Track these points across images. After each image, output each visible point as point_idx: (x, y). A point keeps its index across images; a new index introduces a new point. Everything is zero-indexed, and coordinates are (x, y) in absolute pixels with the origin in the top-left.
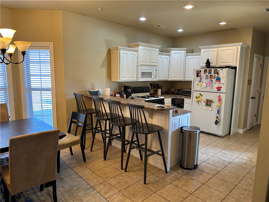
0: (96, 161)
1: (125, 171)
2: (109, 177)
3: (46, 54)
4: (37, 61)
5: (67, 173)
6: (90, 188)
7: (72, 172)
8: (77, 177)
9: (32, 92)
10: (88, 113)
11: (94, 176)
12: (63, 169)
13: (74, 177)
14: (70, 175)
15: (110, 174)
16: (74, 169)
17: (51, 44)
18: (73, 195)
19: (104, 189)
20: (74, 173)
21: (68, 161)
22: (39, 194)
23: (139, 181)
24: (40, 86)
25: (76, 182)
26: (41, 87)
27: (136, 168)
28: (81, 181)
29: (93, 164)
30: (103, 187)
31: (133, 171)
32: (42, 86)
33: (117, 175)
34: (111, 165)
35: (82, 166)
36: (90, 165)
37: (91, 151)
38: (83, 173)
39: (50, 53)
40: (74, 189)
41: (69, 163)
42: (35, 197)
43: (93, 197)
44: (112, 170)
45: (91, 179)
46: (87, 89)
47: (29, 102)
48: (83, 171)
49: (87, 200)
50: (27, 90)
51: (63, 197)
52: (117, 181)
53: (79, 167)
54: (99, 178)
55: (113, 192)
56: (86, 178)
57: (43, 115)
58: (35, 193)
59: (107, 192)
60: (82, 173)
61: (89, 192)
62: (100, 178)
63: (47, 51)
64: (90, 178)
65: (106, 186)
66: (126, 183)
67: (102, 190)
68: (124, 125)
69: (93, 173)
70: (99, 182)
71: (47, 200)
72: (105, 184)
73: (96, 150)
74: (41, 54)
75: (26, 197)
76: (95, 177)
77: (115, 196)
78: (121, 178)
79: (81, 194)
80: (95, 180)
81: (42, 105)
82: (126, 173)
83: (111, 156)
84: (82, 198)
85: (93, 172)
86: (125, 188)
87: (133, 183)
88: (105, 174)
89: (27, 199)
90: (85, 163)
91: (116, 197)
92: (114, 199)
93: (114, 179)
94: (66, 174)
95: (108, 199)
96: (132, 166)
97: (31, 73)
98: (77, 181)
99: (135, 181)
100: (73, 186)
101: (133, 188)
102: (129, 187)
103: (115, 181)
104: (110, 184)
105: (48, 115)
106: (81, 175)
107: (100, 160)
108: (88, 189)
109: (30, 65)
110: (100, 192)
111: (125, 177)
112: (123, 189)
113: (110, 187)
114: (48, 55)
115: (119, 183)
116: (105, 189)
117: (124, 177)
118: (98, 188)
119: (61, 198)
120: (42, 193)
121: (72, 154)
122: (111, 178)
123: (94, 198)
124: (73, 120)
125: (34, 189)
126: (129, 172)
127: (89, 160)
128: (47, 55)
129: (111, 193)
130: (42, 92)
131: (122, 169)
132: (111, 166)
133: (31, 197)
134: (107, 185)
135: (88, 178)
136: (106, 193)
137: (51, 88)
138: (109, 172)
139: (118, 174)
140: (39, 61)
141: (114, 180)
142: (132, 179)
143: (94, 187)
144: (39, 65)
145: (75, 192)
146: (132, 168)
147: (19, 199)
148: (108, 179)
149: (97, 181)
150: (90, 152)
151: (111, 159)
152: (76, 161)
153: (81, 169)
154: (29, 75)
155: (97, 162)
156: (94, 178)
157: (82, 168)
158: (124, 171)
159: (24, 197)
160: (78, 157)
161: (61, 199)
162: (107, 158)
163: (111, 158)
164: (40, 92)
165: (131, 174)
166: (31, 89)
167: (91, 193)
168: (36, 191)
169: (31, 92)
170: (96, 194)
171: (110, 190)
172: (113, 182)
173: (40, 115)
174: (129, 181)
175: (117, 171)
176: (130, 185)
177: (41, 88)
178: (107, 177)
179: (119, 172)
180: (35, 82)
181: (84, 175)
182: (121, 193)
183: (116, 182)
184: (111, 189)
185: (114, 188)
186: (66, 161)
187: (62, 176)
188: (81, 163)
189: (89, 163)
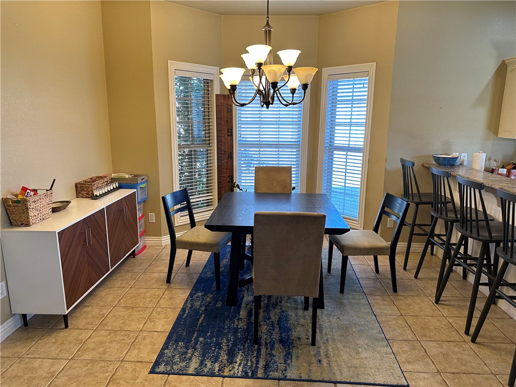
0: (417, 298)
1: (473, 341)
2: (429, 337)
3: (362, 86)
4: (348, 98)
5: (354, 299)
6: (382, 340)
7: (364, 301)
8: (368, 313)
9: (335, 152)
10: (421, 200)
11: (400, 322)
12: (351, 291)
13: (363, 310)
14: (358, 304)
15: (435, 332)
16: (370, 298)
17: (372, 67)
18: (349, 337)
19: (409, 353)
20: (366, 304)
21: (365, 280)
22: (300, 312)
23: (497, 373)
24: (347, 143)
25: (362, 320)
26: (349, 144)
27: (504, 346)
28: (372, 322)
29: (407, 302)
30: (408, 349)
31: (495, 349)
32: (351, 143)
33: (448, 340)
34: (446, 317)
35: (388, 298)
36: (401, 302)
37: (416, 277)
38: (383, 309)
39: (369, 84)
40: (354, 329)
41: (366, 284)
42: (293, 315)
43: (380, 356)
44: (444, 327)
45: (393, 326)
46: (433, 153)
47: (328, 168)
48: (383, 307)
49: (368, 356)
50: (327, 148)
51: (331, 334)
52: (443, 351)
53: (379, 297)
54: (408, 330)
55: (423, 366)
56: (383, 319)
57: (344, 193)
58: (297, 309)
59: (412, 361)
60: (380, 309)
61: (377, 346)
62: (409, 332)
63: (365, 80)
64: (390, 323)
65: (414, 349)
66: (462, 364)
67: (403, 353)
68: (488, 239)
69: (402, 317)
70: (405, 338)
71: (307, 326)
72: (414, 346)
73: (427, 278)
74: (355, 86)
75: (283, 309)
76: (401, 325)
77: (425, 375)
78: (456, 349)
79: (361, 342)
80: (399, 331)
81: (345, 176)
82: (473, 346)
83: (453, 300)
84: (360, 349)
85: (401, 315)
86: (455, 371)
87: (480, 371)
88: (422, 328)
89: (284, 313)
90: (395, 294)
91: (425, 378)
92: (421, 380)
93: (438, 344)
94: (353, 301)
95: (407, 373)
96: (497, 337)
97: (337, 121)
98: (364, 319)
99: (488, 369)
100: (355, 324)
101: (474, 380)
102: (465, 373)
103: (440, 349)
104: (425, 349)
105: (352, 195)
106: (376, 311)
107: (426, 300)
108: (377, 339)
109: (338, 106)
110: (397, 354)
111: (466, 352)
112: (449, 371)
113: (423, 356)
114: (366, 87)
115: (445, 355)
116: (409, 355)
117: (465, 350)
118: (396, 346)
119: (327, 332)
120: (305, 314)
121: (377, 271)
122: (433, 339)
123: (382, 359)
124: (386, 209)
125: (297, 303)
126: (483, 347)
127: (404, 292)
128: (364, 87)
129: (418, 367)
130: (349, 153)
131: (467, 332)
132: (444, 318)
133: (288, 312)
134: (419, 350)
135: (387, 321)
136: (409, 362)
137: (362, 146)
138: (435, 328)
139: (452, 339)
140: (351, 98)
141: (438, 346)
142: (482, 363)
143: (391, 341)
144: (350, 106)
145: (352, 334)
146: (494, 342)
147: (274, 308)
148: (425, 339)
149: (401, 334)
150: (414, 279)
151: (453, 306)
152: (379, 284)
153: (381, 302)
154: (333, 124)
155: (419, 301)
156: (398, 326)
157: (386, 300)
158: (470, 338)
159: (281, 309)
160: (385, 280)
161: (326, 335)
162: (442, 301)
163: (453, 303)
164: (345, 153)
165: (485, 352)
166: (333, 148)
167: (380, 349)
168: (299, 307)
169: (333, 152)
170: (387, 354)
171: (419, 361)
172: (433, 349)
173: (340, 193)
174: (470, 362)
175: (454, 333)
176: (470, 371)
177: (349, 147)
178: (425, 336)
179: (457, 338)
180: (341, 137)
181: (383, 313)
182: (440, 377)
183: (441, 352)
184: (422, 359)
185: (430, 362)
186: (363, 281)
187: (345, 301)
188: (386, 292)
189: (402, 298)
